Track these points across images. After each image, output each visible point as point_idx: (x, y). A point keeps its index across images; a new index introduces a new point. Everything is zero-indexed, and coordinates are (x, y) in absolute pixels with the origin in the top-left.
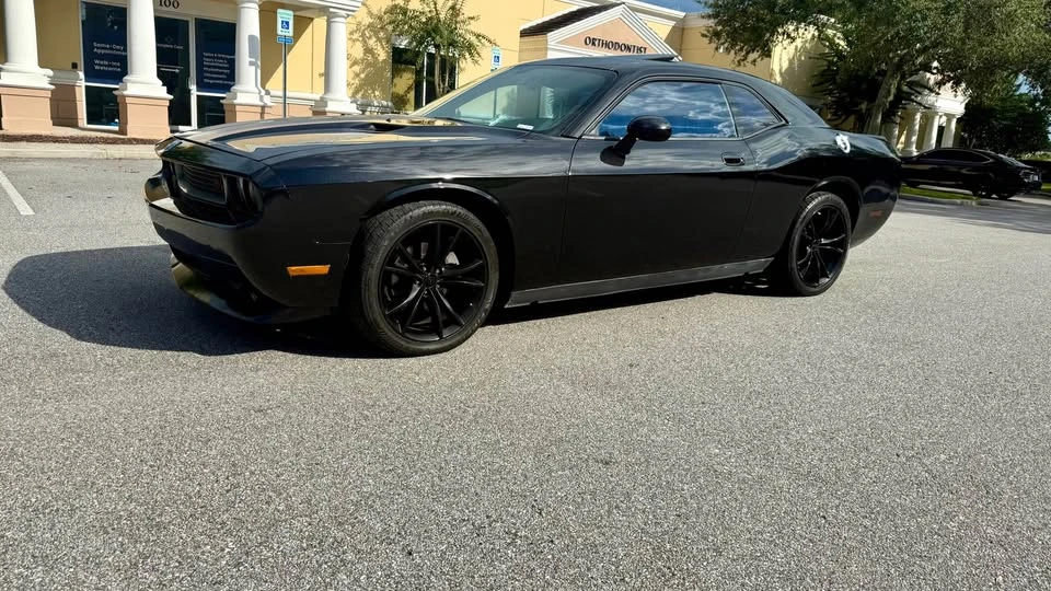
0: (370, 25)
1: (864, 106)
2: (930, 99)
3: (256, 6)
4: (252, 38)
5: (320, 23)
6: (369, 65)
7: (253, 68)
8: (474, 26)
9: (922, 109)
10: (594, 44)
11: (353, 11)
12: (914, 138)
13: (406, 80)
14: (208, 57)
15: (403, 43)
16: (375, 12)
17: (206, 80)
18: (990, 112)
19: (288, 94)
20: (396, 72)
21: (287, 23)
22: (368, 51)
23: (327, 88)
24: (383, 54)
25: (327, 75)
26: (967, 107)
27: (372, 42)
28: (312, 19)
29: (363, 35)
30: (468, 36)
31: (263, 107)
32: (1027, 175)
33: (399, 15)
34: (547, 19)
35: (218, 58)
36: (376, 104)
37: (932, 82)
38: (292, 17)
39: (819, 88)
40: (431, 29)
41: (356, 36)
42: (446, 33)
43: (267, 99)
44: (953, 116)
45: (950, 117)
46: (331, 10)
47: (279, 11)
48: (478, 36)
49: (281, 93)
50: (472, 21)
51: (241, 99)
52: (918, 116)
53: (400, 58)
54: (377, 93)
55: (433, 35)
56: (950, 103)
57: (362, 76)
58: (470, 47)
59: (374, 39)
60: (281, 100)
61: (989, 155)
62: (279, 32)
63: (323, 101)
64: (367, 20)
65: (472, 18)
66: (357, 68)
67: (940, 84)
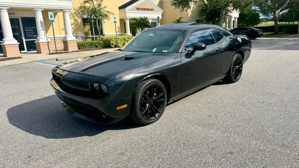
0: (75, 13)
2: (230, 14)
3: (41, 12)
4: (41, 22)
5: (60, 14)
6: (76, 25)
7: (43, 31)
8: (106, 9)
9: (228, 17)
10: (139, 9)
11: (70, 10)
12: (227, 25)
13: (88, 27)
14: (27, 29)
15: (85, 17)
16: (76, 9)
17: (27, 36)
18: (245, 15)
19: (55, 37)
20: (84, 25)
21: (52, 16)
22: (75, 20)
23: (66, 34)
24: (80, 21)
25: (65, 29)
26: (239, 15)
27: (76, 18)
28: (57, 13)
29: (73, 16)
30: (105, 12)
31: (48, 42)
32: (259, 32)
33: (83, 9)
34: (124, 3)
35: (30, 28)
36: (80, 36)
37: (230, 9)
38: (53, 14)
39: (201, 14)
40: (94, 11)
41: (71, 16)
42: (98, 12)
43: (49, 40)
44: (236, 18)
45: (235, 18)
46: (64, 10)
47: (49, 12)
48: (107, 12)
49: (53, 37)
50: (105, 8)
51: (41, 41)
52: (228, 19)
53: (85, 21)
54: (80, 33)
55: (95, 13)
56: (235, 14)
57: (75, 28)
58: (106, 16)
59: (77, 17)
60: (53, 39)
61: (249, 28)
62: (50, 19)
63: (66, 38)
64: (73, 11)
65: (105, 7)
66: (73, 26)
67: (233, 9)
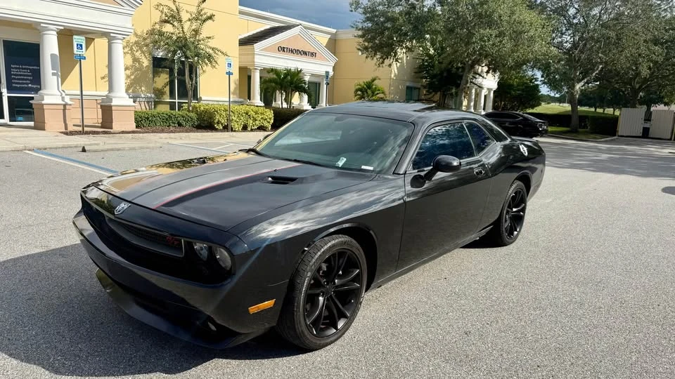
0: (136, 43)
1: (454, 91)
2: (479, 80)
3: (55, 33)
4: (52, 55)
5: (101, 43)
6: (137, 70)
7: (55, 77)
8: (212, 43)
9: (476, 87)
10: (284, 51)
11: (128, 35)
12: (472, 104)
13: (163, 79)
14: (16, 68)
15: (160, 54)
16: (139, 33)
17: (14, 85)
18: (511, 86)
19: (84, 93)
20: (155, 73)
21: (81, 45)
22: (135, 60)
23: (111, 89)
24: (146, 62)
25: (110, 78)
26: (499, 84)
27: (138, 54)
28: (94, 39)
29: (131, 49)
30: (208, 50)
31: (65, 105)
32: (541, 126)
33: (156, 37)
35: (22, 69)
36: (143, 96)
37: (480, 71)
38: (84, 42)
39: (417, 75)
40: (182, 44)
41: (126, 50)
42: (193, 48)
43: (67, 100)
44: (492, 89)
45: (489, 90)
46: (112, 35)
47: (75, 37)
48: (213, 49)
49: (79, 92)
50: (209, 40)
51: (47, 100)
52: (474, 91)
53: (158, 64)
54: (143, 88)
55: (184, 49)
56: (490, 82)
57: (133, 77)
58: (209, 57)
59: (140, 52)
60: (79, 97)
61: (519, 115)
62: (75, 52)
63: (109, 99)
64: (133, 39)
65: (209, 38)
66: (128, 72)
67: (488, 72)
